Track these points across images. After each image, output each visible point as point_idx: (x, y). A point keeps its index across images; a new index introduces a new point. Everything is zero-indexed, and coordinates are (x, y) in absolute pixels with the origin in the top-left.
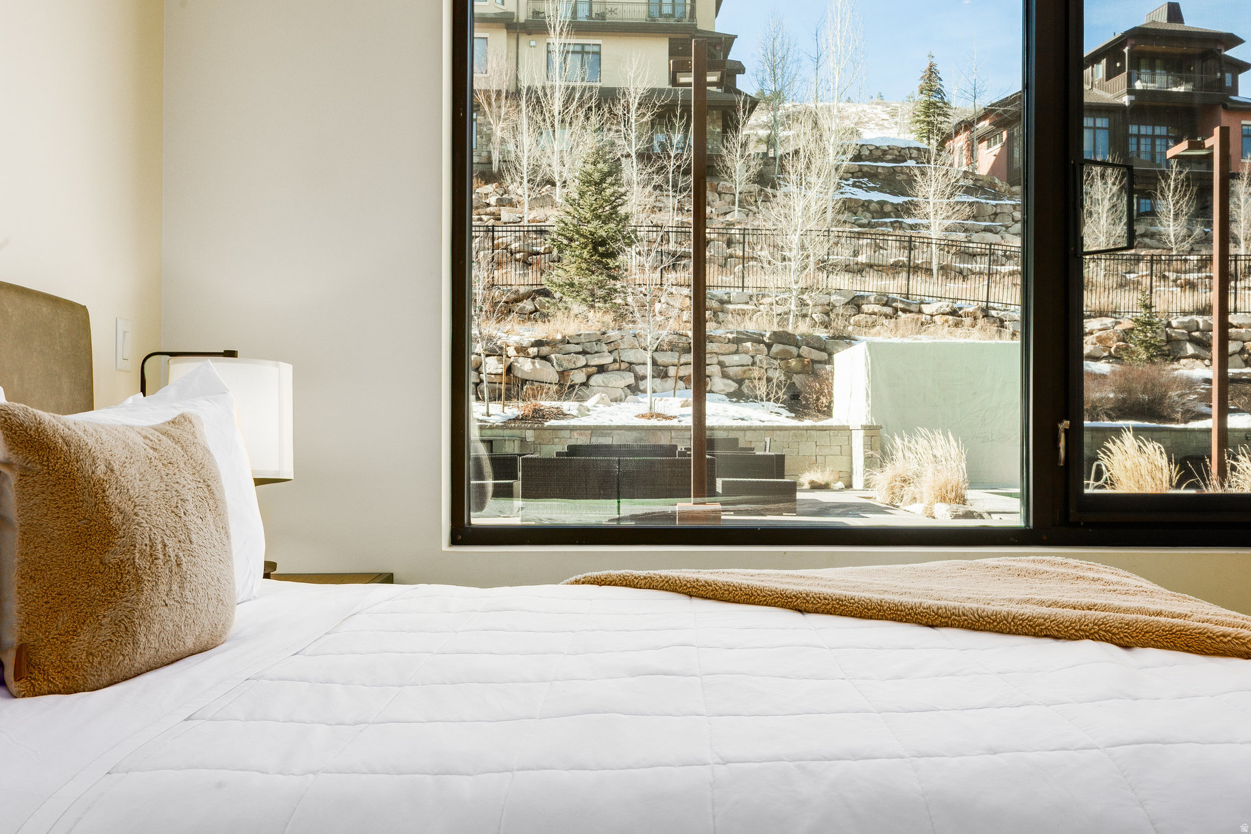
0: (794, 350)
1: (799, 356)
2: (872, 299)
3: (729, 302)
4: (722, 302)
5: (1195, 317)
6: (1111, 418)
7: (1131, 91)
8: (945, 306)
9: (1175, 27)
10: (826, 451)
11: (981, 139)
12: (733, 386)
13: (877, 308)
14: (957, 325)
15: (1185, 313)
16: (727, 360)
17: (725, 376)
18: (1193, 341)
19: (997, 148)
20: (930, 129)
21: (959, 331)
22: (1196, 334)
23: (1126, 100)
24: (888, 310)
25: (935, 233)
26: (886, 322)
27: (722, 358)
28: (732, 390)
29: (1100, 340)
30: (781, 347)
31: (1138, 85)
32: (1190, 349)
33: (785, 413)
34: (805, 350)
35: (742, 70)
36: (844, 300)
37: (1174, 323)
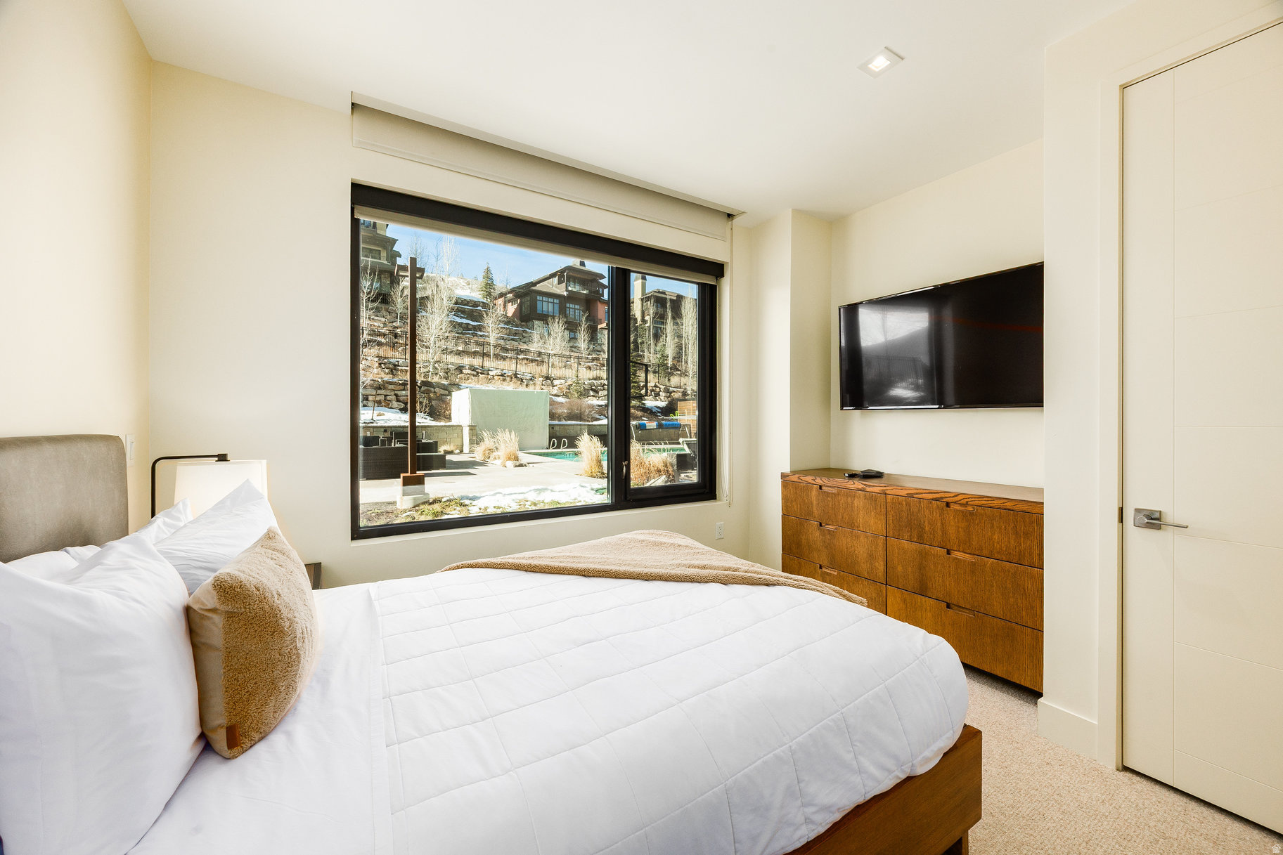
0: (432, 389)
1: (435, 392)
2: (467, 368)
3: (399, 366)
4: (395, 365)
5: (593, 381)
6: (566, 420)
7: (567, 291)
8: (499, 372)
9: (582, 268)
10: (451, 436)
11: (509, 301)
12: (402, 406)
13: (469, 372)
14: (504, 380)
15: (590, 379)
16: (399, 393)
17: (398, 400)
18: (592, 390)
19: (515, 306)
20: (489, 294)
21: (505, 383)
22: (594, 387)
23: (565, 294)
24: (474, 373)
25: (492, 340)
26: (473, 378)
27: (396, 392)
28: (402, 407)
29: (560, 389)
30: (426, 388)
31: (570, 288)
32: (592, 393)
33: (429, 418)
34: (437, 390)
35: (400, 256)
36: (454, 367)
37: (586, 383)
